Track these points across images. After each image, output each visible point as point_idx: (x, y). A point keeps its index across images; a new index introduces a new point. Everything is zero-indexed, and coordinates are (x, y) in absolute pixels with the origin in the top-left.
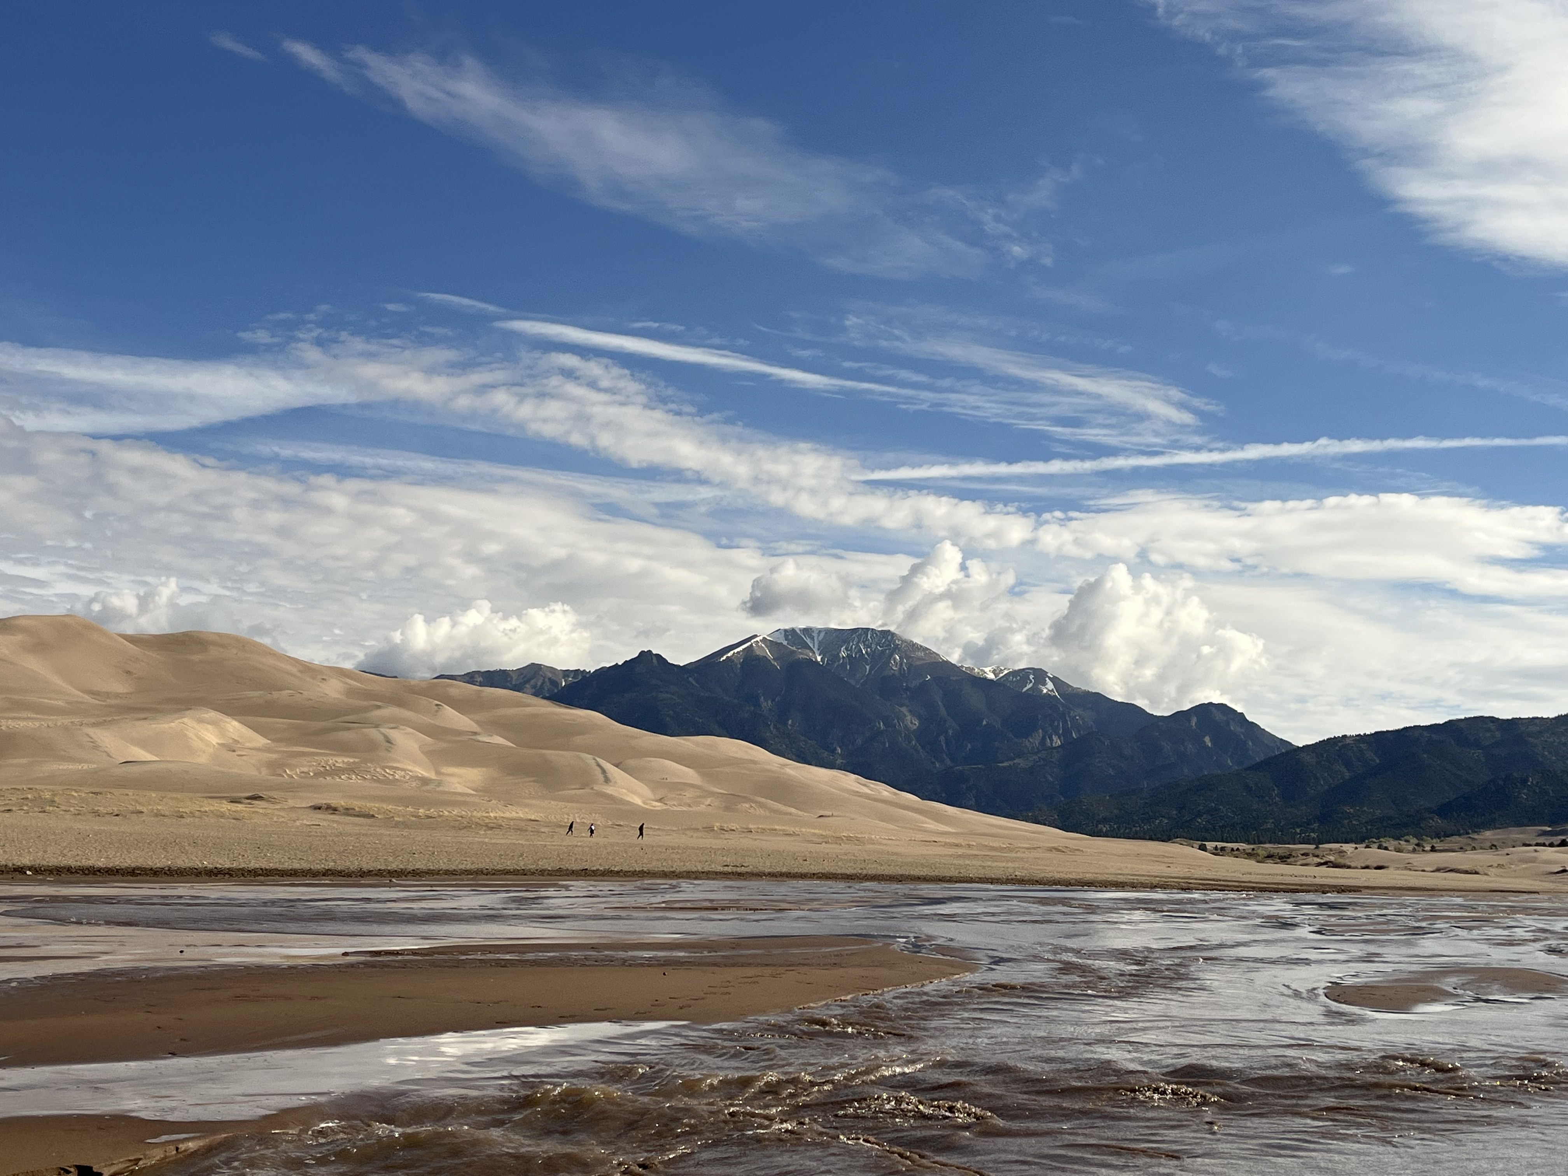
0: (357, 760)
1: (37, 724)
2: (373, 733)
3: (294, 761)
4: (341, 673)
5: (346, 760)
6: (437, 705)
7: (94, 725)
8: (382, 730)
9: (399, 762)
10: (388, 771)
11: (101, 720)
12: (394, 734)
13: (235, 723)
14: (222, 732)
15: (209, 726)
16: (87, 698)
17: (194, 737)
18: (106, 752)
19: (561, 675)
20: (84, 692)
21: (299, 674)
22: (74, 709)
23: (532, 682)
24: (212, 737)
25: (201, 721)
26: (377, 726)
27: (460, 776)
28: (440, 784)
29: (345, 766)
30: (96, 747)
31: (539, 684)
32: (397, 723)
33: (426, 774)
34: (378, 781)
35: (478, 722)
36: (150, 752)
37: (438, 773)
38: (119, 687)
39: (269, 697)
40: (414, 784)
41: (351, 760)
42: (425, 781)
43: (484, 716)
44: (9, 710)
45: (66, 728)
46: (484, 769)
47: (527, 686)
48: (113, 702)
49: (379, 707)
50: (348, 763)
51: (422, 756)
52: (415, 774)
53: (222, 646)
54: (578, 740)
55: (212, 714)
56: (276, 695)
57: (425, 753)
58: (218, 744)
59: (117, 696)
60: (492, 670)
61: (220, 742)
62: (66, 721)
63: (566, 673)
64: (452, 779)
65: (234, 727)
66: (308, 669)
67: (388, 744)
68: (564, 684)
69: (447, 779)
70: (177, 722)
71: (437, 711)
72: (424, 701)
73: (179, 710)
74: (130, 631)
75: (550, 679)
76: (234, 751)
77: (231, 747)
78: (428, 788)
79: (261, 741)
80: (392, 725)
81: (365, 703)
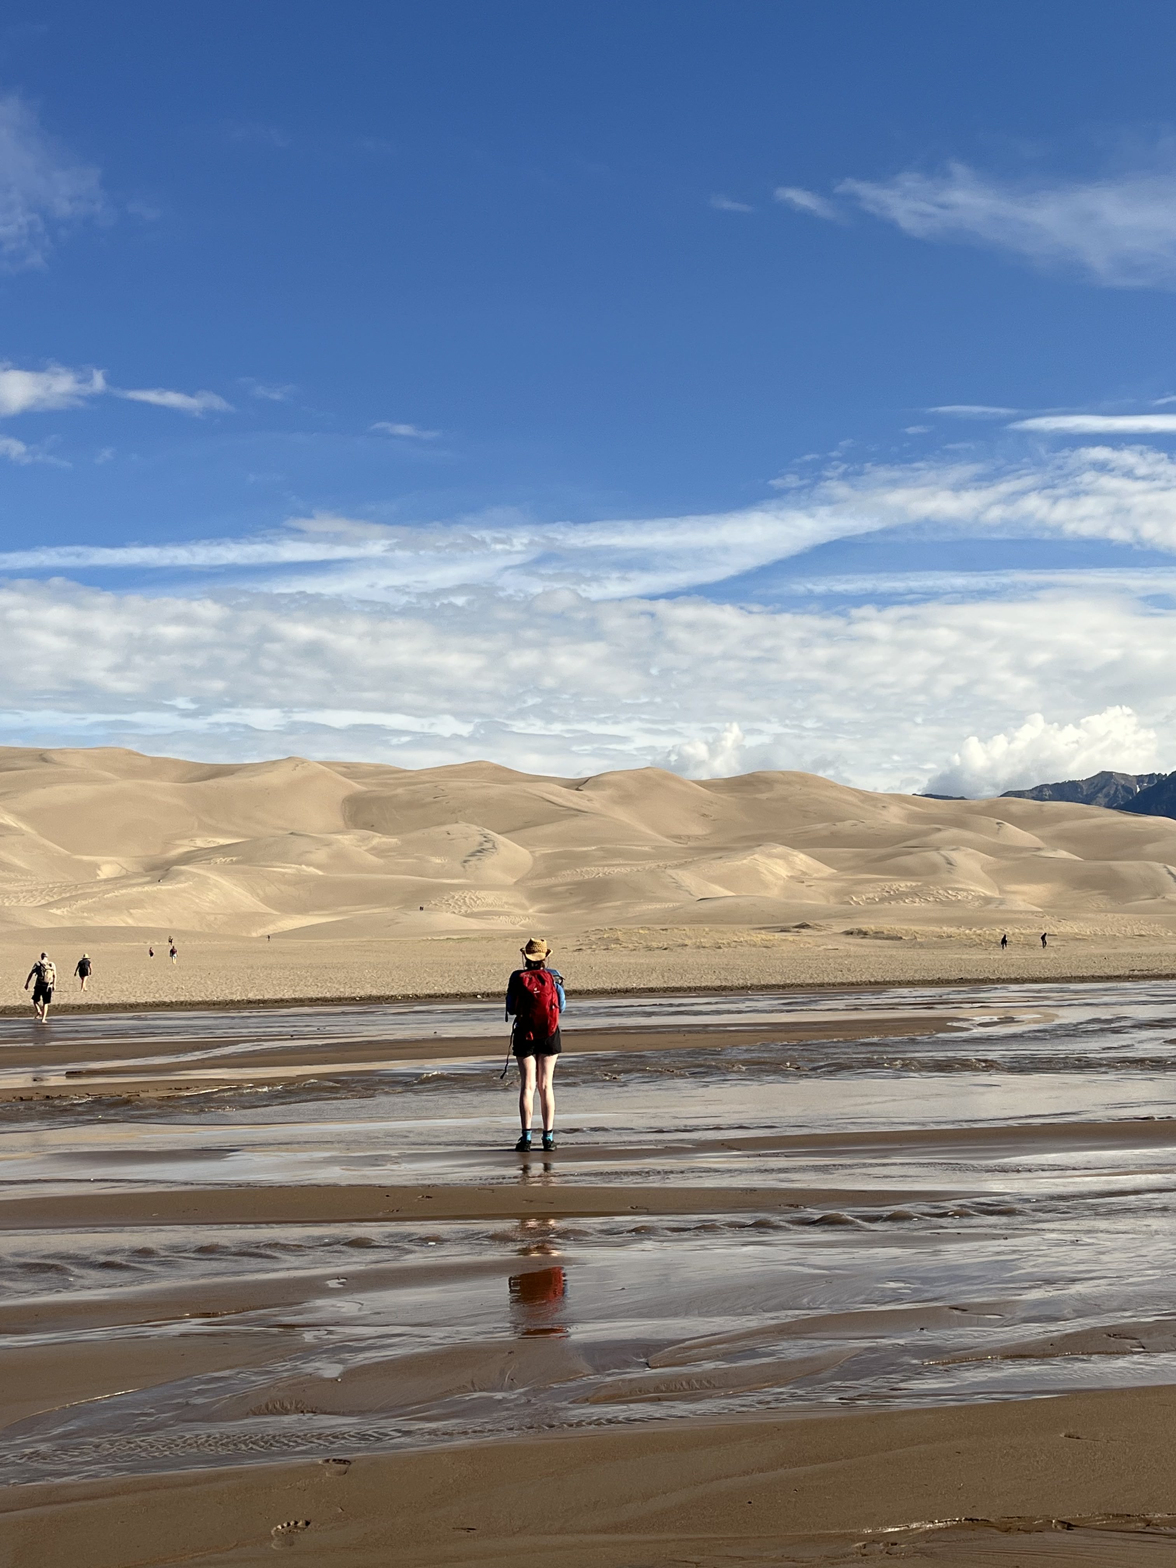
0: (920, 884)
1: (629, 869)
2: (934, 856)
3: (859, 888)
4: (901, 799)
5: (909, 884)
6: (998, 823)
7: (677, 867)
8: (942, 852)
9: (962, 883)
10: (950, 892)
11: (683, 861)
12: (955, 856)
13: (802, 856)
14: (790, 864)
15: (778, 860)
16: (670, 842)
17: (765, 872)
18: (687, 891)
19: (1135, 780)
20: (668, 837)
21: (859, 803)
22: (659, 854)
23: (1105, 791)
24: (781, 870)
25: (770, 856)
26: (938, 849)
27: (1023, 893)
28: (1002, 902)
29: (908, 890)
30: (679, 887)
31: (1112, 792)
32: (957, 844)
33: (989, 893)
34: (942, 902)
35: (1042, 838)
36: (727, 888)
37: (1002, 891)
38: (697, 829)
39: (834, 828)
40: (977, 903)
41: (914, 884)
42: (987, 900)
43: (1048, 831)
44: (604, 858)
45: (652, 872)
46: (1049, 885)
47: (1100, 795)
48: (691, 844)
49: (939, 830)
50: (911, 887)
51: (983, 875)
52: (977, 894)
53: (789, 783)
54: (1150, 848)
55: (780, 849)
56: (839, 825)
57: (987, 872)
58: (788, 876)
59: (697, 838)
60: (1060, 782)
61: (789, 874)
62: (652, 865)
63: (1140, 779)
64: (1018, 897)
65: (802, 859)
66: (870, 798)
67: (949, 866)
68: (1138, 790)
69: (1012, 897)
70: (749, 858)
71: (999, 829)
72: (984, 821)
73: (750, 848)
74: (705, 776)
75: (1123, 786)
76: (803, 882)
77: (800, 879)
78: (992, 907)
79: (828, 871)
80: (954, 847)
81: (925, 827)
